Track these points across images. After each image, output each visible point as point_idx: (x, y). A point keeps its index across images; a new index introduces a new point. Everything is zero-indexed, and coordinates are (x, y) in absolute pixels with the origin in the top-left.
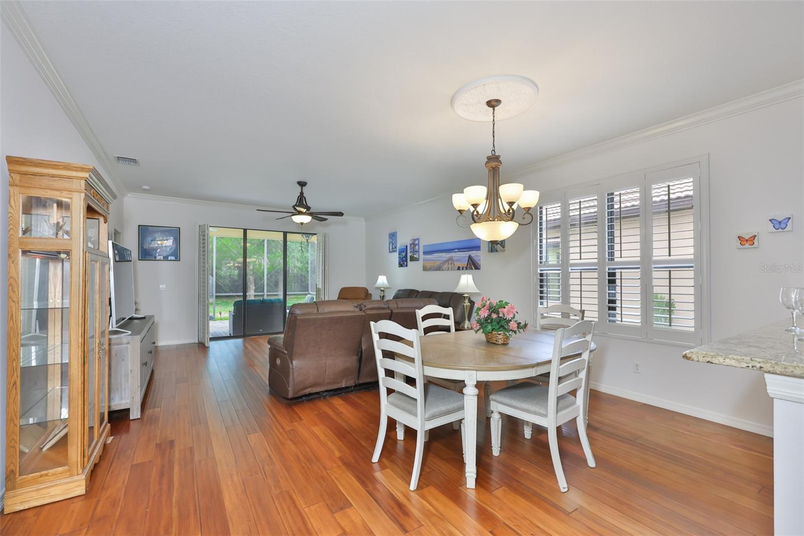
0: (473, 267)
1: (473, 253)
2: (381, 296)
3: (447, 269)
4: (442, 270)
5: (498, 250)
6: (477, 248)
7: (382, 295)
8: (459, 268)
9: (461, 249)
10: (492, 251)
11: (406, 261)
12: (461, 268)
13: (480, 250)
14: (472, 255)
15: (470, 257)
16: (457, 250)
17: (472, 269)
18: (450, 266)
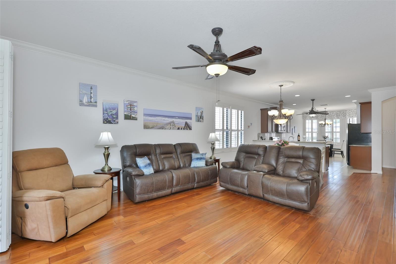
0: (188, 129)
1: (188, 121)
2: (104, 154)
3: (170, 129)
4: (165, 129)
5: (201, 121)
6: (190, 119)
7: (106, 153)
8: (179, 129)
9: (179, 118)
10: (198, 121)
11: (117, 118)
12: (180, 129)
13: (191, 120)
14: (187, 122)
15: (186, 123)
16: (177, 118)
17: (188, 130)
18: (172, 127)
